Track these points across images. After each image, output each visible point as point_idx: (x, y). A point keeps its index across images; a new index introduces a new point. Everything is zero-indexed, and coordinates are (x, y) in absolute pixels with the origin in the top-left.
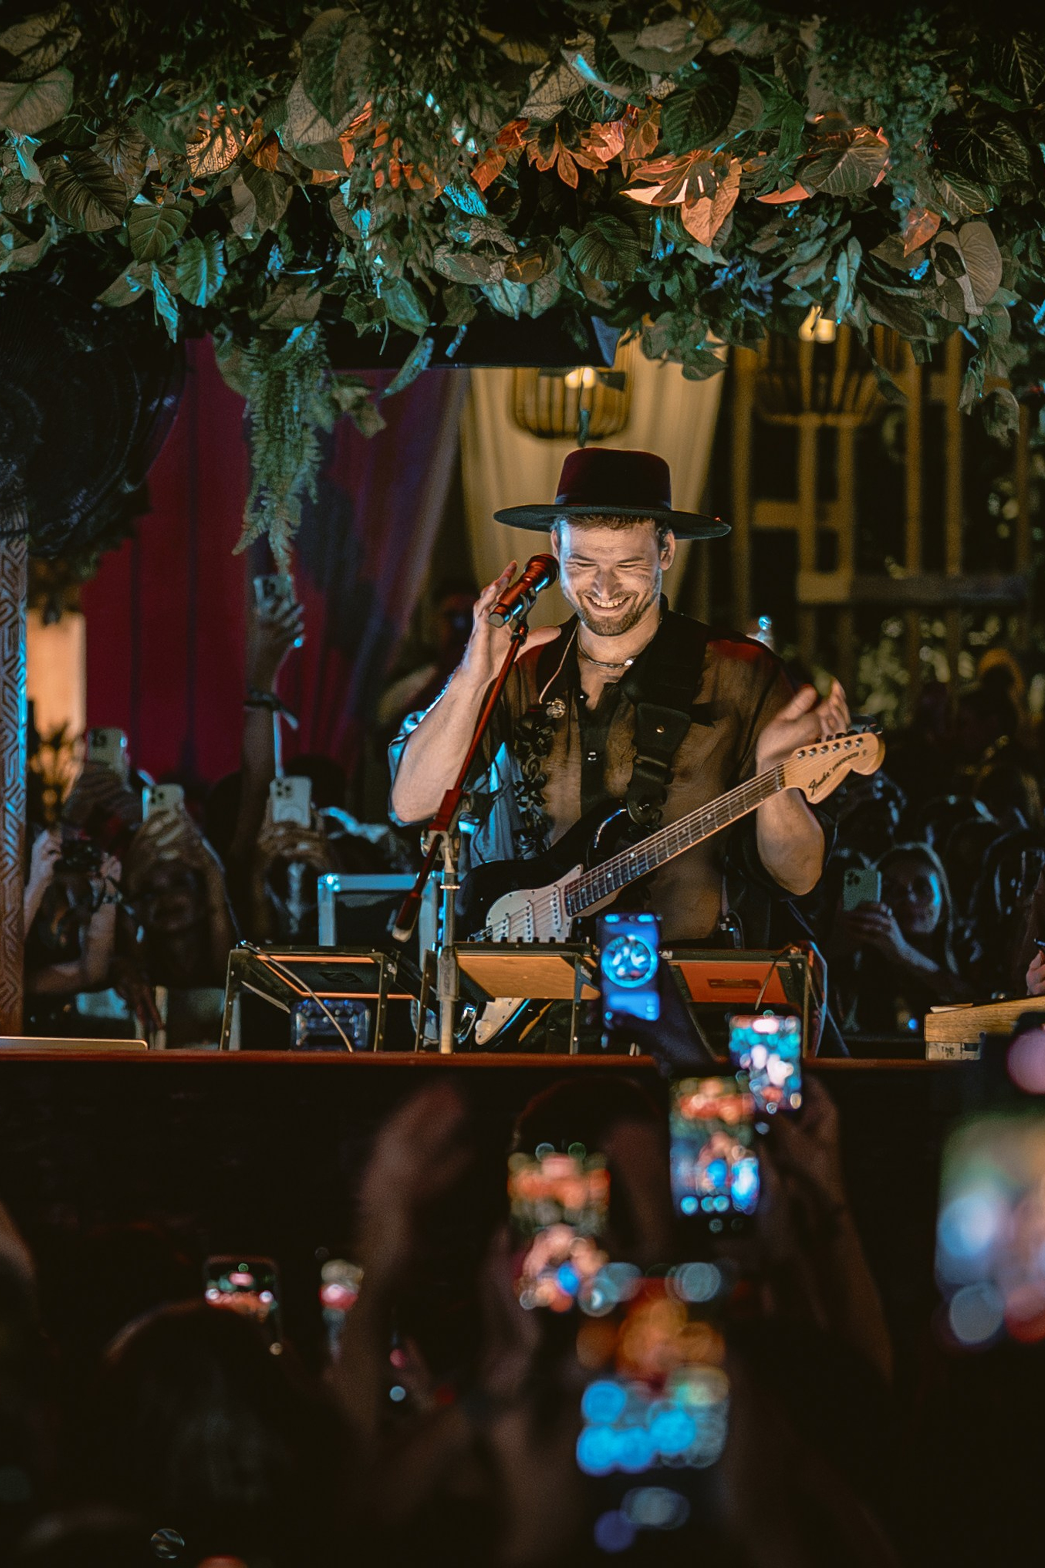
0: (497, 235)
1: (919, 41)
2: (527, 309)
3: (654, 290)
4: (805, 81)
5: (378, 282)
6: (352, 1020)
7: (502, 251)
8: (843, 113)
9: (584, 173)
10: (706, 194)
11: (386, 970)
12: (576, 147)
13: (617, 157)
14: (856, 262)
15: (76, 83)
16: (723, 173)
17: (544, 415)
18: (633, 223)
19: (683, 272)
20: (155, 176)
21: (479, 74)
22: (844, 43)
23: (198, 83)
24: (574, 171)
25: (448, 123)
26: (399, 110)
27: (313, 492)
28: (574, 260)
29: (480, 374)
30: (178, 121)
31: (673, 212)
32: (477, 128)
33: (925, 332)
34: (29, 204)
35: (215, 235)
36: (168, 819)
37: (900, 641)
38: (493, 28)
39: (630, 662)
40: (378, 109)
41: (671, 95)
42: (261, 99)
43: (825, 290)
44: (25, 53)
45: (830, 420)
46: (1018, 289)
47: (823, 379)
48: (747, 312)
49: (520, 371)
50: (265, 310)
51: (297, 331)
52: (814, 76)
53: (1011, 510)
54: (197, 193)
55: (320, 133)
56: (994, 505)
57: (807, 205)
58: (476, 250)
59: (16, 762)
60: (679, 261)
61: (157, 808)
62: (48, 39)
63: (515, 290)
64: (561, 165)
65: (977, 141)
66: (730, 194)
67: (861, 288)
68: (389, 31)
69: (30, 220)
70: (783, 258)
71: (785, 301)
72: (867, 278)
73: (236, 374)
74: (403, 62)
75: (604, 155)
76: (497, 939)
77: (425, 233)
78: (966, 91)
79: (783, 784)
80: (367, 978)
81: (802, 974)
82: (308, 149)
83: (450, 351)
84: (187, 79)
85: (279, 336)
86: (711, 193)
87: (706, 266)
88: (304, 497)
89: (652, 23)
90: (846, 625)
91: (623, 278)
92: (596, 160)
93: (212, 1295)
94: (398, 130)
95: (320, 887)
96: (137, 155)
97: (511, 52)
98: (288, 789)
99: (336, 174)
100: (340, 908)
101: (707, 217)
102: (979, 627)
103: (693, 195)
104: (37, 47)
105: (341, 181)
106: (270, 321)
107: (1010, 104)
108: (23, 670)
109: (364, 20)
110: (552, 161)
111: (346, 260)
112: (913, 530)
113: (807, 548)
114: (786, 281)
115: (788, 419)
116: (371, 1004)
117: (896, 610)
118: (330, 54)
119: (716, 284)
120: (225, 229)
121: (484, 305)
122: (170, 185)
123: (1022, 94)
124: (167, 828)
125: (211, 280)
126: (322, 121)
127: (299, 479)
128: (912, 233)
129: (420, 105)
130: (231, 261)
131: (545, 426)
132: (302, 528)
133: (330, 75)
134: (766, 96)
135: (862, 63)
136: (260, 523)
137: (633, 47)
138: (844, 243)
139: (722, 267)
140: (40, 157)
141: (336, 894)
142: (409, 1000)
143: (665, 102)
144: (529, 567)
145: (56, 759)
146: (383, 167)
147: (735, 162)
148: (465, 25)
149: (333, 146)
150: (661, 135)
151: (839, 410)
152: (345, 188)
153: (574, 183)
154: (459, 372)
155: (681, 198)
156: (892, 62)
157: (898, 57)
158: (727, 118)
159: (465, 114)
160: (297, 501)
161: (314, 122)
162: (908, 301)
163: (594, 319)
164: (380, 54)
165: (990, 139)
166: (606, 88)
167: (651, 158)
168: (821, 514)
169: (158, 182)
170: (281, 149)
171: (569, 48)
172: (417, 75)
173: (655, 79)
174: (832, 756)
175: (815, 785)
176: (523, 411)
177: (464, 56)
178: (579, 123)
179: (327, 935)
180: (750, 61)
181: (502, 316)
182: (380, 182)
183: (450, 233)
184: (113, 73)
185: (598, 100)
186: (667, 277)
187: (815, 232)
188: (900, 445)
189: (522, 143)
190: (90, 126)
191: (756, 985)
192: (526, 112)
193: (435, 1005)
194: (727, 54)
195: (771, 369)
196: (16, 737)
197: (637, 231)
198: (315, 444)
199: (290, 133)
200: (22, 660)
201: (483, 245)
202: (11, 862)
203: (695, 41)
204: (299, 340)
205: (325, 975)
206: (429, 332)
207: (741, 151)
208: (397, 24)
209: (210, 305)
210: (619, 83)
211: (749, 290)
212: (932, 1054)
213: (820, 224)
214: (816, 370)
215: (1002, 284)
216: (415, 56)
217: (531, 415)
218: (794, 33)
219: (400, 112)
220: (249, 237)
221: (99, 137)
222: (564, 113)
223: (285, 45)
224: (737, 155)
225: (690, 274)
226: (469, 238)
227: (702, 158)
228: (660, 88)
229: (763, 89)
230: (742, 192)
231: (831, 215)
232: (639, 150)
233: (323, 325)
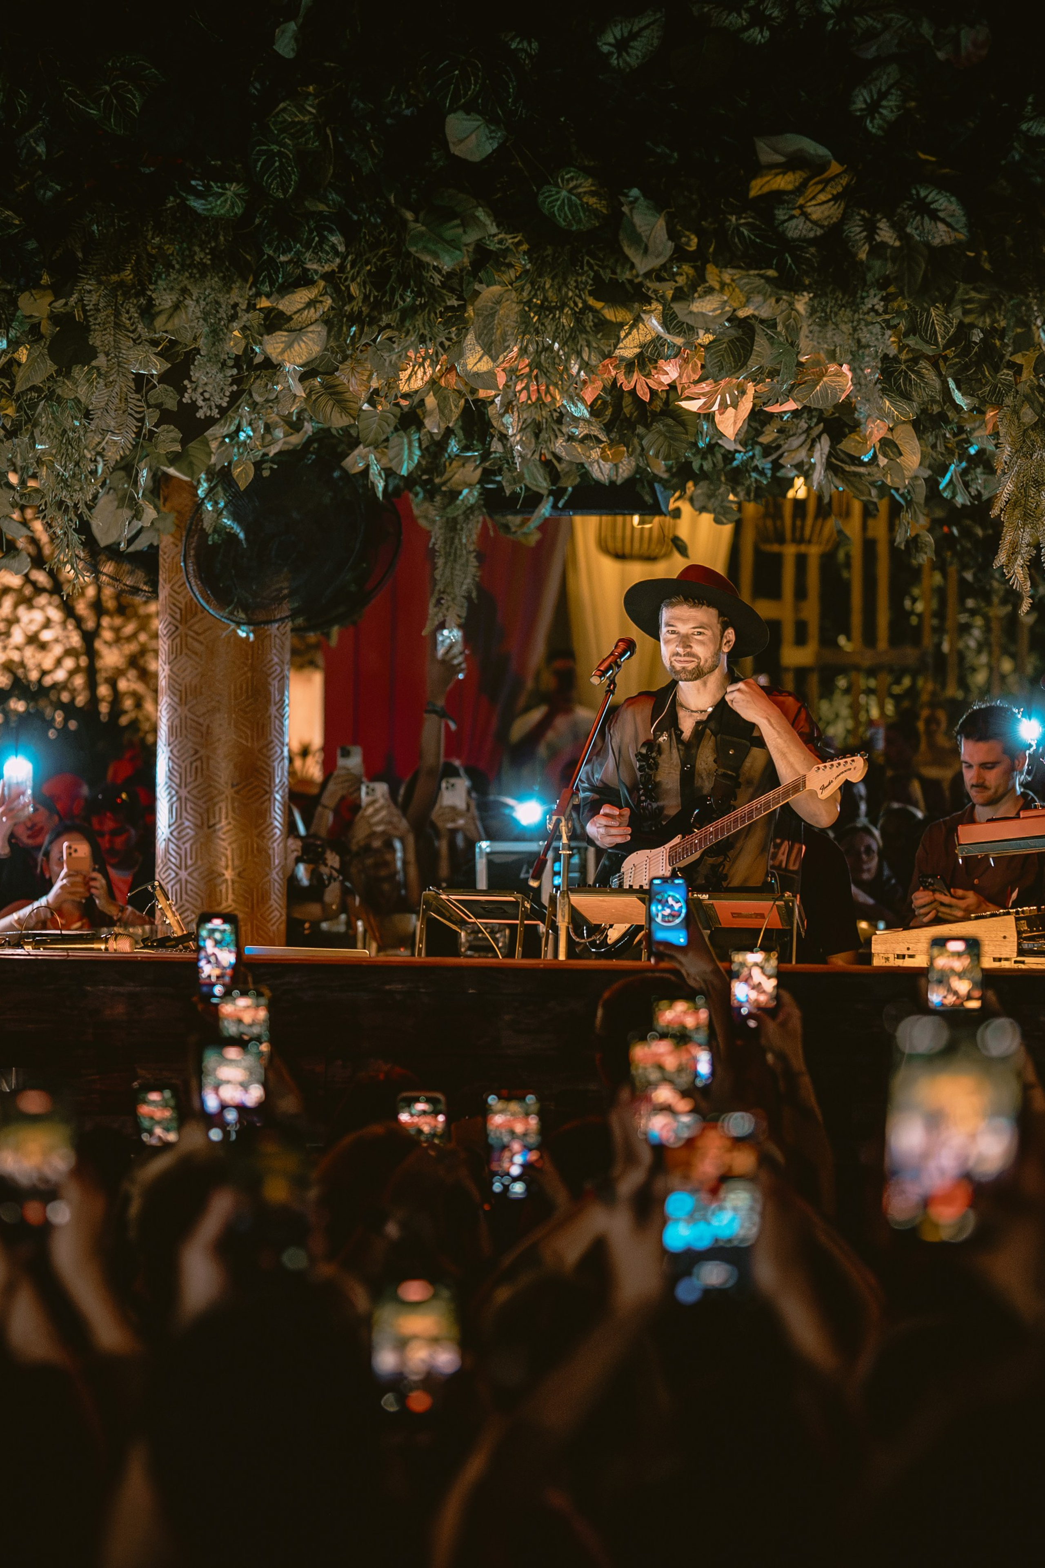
0: (596, 431)
1: (873, 309)
2: (614, 478)
3: (696, 466)
4: (798, 337)
5: (518, 460)
6: (498, 935)
7: (600, 441)
8: (823, 355)
9: (653, 393)
10: (731, 405)
11: (524, 906)
12: (648, 375)
13: (674, 381)
14: (826, 450)
15: (329, 332)
16: (743, 392)
17: (619, 545)
18: (683, 424)
19: (713, 454)
20: (376, 392)
21: (588, 329)
22: (824, 311)
23: (408, 333)
24: (647, 390)
25: (568, 360)
26: (537, 352)
27: (474, 595)
28: (645, 447)
29: (578, 520)
30: (394, 357)
31: (710, 417)
32: (587, 364)
33: (870, 494)
34: (294, 409)
35: (414, 428)
36: (377, 805)
37: (847, 691)
38: (598, 299)
39: (710, 710)
40: (523, 351)
41: (711, 342)
42: (447, 343)
43: (806, 467)
44: (296, 313)
45: (803, 548)
46: (930, 467)
47: (798, 523)
48: (756, 480)
49: (604, 518)
50: (445, 477)
51: (465, 491)
52: (804, 331)
53: (919, 607)
54: (404, 403)
55: (485, 366)
56: (907, 603)
57: (795, 413)
58: (582, 441)
59: (282, 769)
60: (712, 447)
61: (370, 798)
62: (312, 303)
63: (607, 467)
64: (638, 387)
65: (906, 373)
66: (746, 405)
67: (830, 466)
68: (530, 301)
69: (294, 418)
70: (779, 447)
71: (779, 474)
72: (833, 460)
73: (426, 517)
74: (539, 319)
75: (666, 380)
76: (626, 886)
77: (553, 430)
78: (900, 341)
79: (804, 787)
80: (510, 910)
81: (792, 909)
82: (477, 375)
83: (560, 505)
84: (399, 330)
85: (454, 494)
86: (735, 405)
87: (729, 452)
88: (468, 598)
89: (700, 297)
90: (814, 680)
91: (677, 459)
92: (661, 383)
93: (404, 1117)
94: (536, 364)
95: (477, 850)
96: (365, 378)
97: (610, 314)
98: (453, 785)
99: (493, 393)
100: (490, 864)
101: (732, 420)
102: (898, 682)
103: (724, 406)
104: (304, 309)
105: (496, 396)
106: (449, 484)
107: (929, 350)
108: (287, 709)
109: (514, 293)
110: (633, 384)
111: (496, 446)
112: (856, 620)
113: (788, 632)
114: (781, 461)
115: (775, 548)
116: (513, 928)
117: (843, 670)
118: (493, 315)
119: (735, 463)
120: (420, 425)
121: (585, 475)
122: (386, 397)
123: (936, 343)
124: (377, 811)
125: (410, 458)
126: (486, 358)
127: (465, 587)
128: (871, 433)
129: (550, 348)
130: (424, 446)
131: (620, 552)
132: (467, 618)
133: (492, 328)
134: (772, 344)
135: (836, 325)
136: (440, 615)
137: (686, 312)
138: (819, 437)
139: (740, 452)
140: (303, 378)
141: (488, 854)
142: (536, 925)
143: (707, 347)
144: (616, 646)
145: (304, 764)
146: (526, 388)
147: (750, 386)
148: (580, 297)
149: (491, 374)
150: (703, 367)
151: (809, 542)
152: (498, 400)
153: (646, 398)
154: (564, 518)
155: (715, 407)
156: (855, 323)
157: (859, 320)
158: (747, 357)
159: (579, 354)
160: (463, 600)
161: (480, 359)
162: (859, 475)
163: (656, 485)
164: (524, 316)
165: (913, 371)
166: (669, 338)
167: (696, 382)
168: (797, 609)
169: (378, 395)
170: (458, 375)
171: (645, 312)
172: (549, 328)
173: (701, 332)
174: (836, 771)
175: (823, 788)
176: (606, 542)
177: (578, 316)
178: (650, 360)
179: (482, 883)
180: (762, 321)
181: (598, 483)
182: (523, 397)
183: (565, 429)
184: (352, 326)
185: (663, 345)
186: (704, 458)
187: (800, 431)
188: (848, 565)
189: (613, 373)
190: (335, 359)
191: (762, 916)
192: (617, 352)
193: (555, 929)
194: (748, 317)
195: (766, 515)
196: (282, 752)
197: (685, 429)
198: (476, 564)
199: (465, 365)
200: (287, 702)
201: (587, 437)
202: (278, 832)
203: (727, 308)
204: (466, 497)
205: (484, 908)
206: (551, 493)
207: (755, 379)
208: (535, 295)
209: (410, 474)
210: (678, 334)
211: (756, 466)
212: (877, 962)
213: (803, 425)
214: (794, 517)
215: (921, 464)
216: (547, 316)
217: (610, 545)
218: (791, 304)
219: (538, 353)
220: (436, 431)
221: (341, 367)
222: (641, 353)
223: (463, 308)
224: (753, 381)
225: (719, 456)
226: (578, 432)
227: (729, 383)
228: (705, 338)
229: (771, 339)
230: (754, 405)
231: (810, 419)
232: (689, 377)
233: (482, 487)
